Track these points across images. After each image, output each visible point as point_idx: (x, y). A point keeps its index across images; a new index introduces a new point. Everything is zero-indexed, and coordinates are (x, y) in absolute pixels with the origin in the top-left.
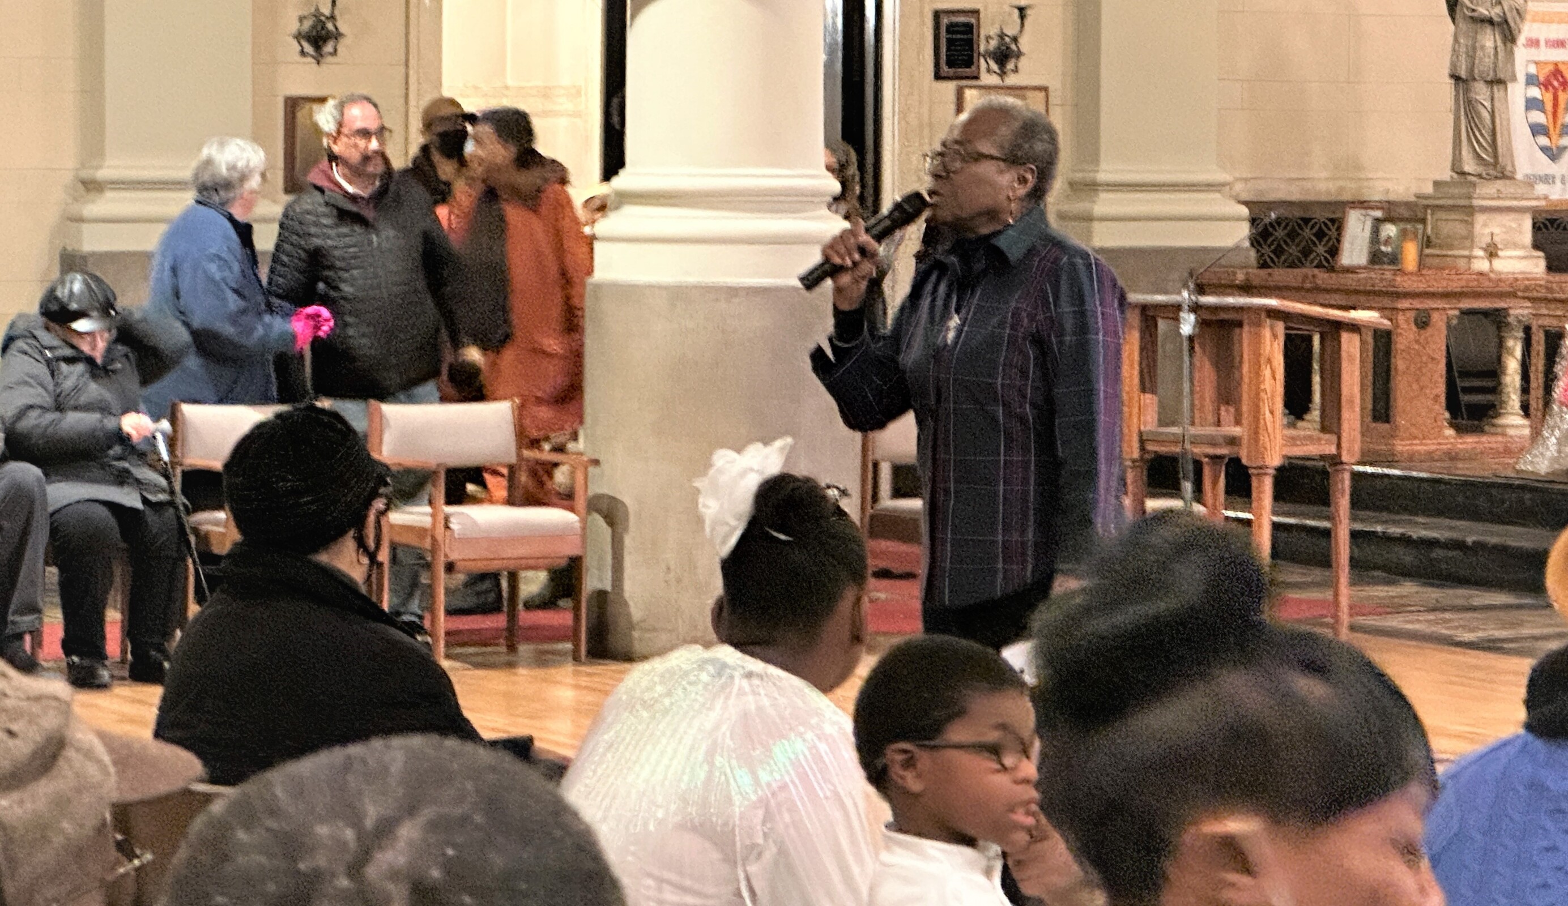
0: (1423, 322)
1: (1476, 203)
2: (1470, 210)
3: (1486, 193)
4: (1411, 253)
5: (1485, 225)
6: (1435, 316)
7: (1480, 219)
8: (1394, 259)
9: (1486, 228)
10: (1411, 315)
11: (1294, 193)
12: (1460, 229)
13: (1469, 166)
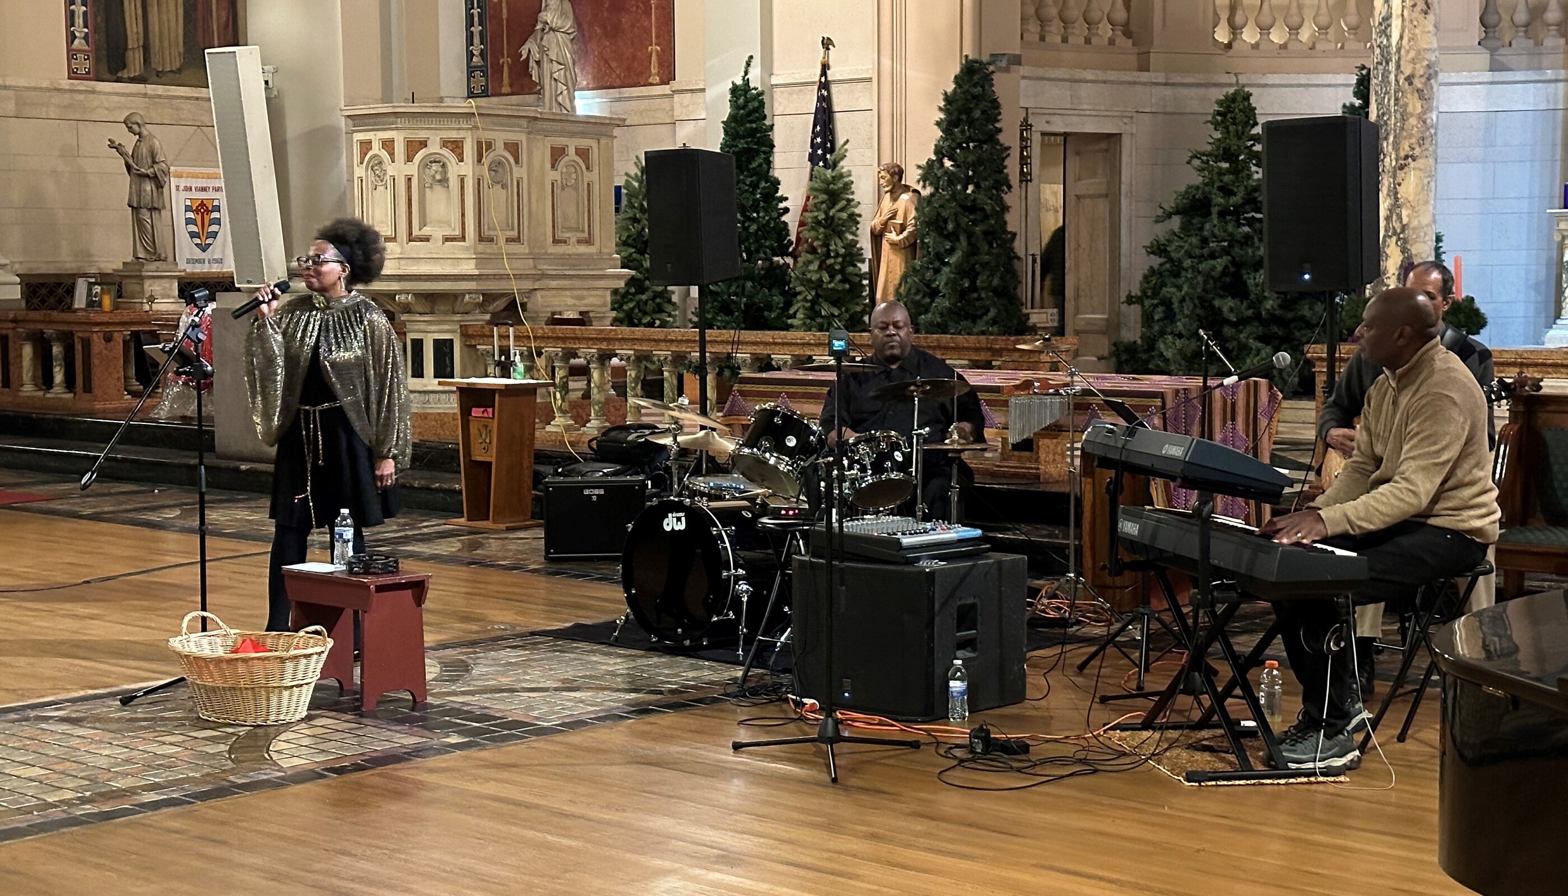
0: (108, 338)
1: (144, 274)
2: (142, 278)
3: (150, 268)
4: (107, 302)
5: (150, 285)
6: (116, 335)
7: (147, 283)
8: (100, 304)
9: (151, 287)
10: (101, 335)
11: (52, 270)
12: (137, 288)
13: (141, 254)
